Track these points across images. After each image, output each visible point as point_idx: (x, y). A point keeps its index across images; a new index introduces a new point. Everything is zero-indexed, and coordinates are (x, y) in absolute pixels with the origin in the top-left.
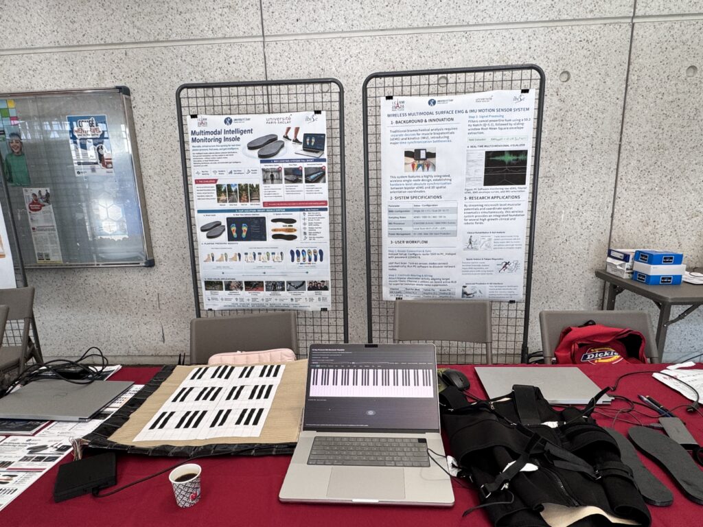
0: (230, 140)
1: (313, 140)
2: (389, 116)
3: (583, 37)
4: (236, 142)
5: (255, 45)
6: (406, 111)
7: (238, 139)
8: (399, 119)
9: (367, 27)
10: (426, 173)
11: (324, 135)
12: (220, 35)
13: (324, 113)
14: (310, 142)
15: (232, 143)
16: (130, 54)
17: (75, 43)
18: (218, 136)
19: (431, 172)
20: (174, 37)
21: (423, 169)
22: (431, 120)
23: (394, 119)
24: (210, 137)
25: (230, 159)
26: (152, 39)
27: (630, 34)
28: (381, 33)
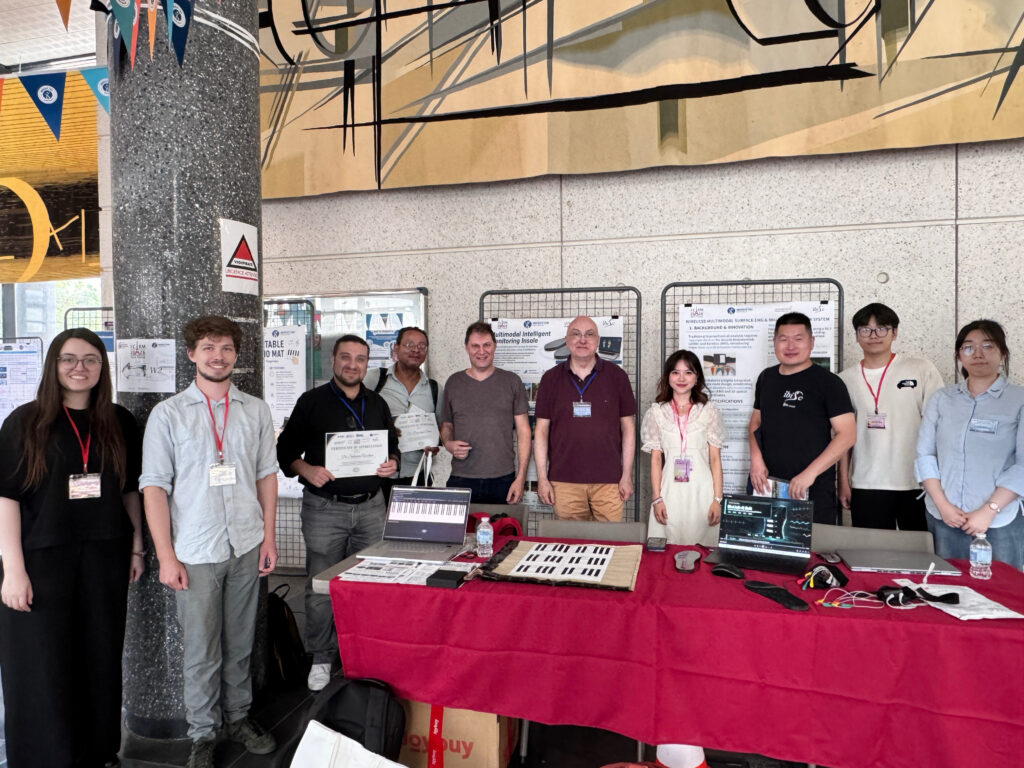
0: (528, 341)
1: (610, 343)
2: (687, 322)
3: (900, 239)
4: (534, 344)
5: (553, 249)
6: (705, 317)
7: (536, 341)
8: (697, 325)
9: (666, 232)
10: (726, 377)
11: (620, 338)
12: (520, 241)
13: (621, 318)
14: (607, 344)
15: (529, 344)
16: (433, 258)
17: (384, 249)
18: (516, 338)
19: (730, 376)
20: (476, 243)
21: (723, 373)
22: (729, 327)
23: (693, 325)
24: (509, 338)
25: (526, 359)
26: (455, 244)
27: (954, 235)
28: (681, 237)
